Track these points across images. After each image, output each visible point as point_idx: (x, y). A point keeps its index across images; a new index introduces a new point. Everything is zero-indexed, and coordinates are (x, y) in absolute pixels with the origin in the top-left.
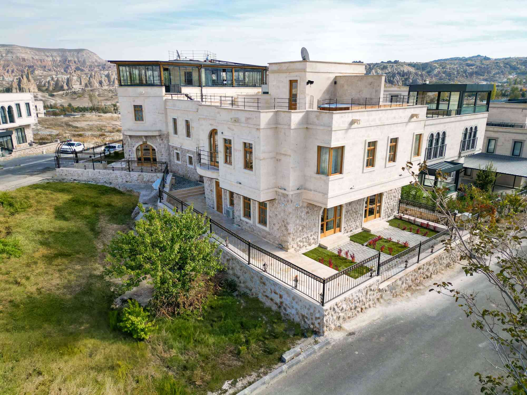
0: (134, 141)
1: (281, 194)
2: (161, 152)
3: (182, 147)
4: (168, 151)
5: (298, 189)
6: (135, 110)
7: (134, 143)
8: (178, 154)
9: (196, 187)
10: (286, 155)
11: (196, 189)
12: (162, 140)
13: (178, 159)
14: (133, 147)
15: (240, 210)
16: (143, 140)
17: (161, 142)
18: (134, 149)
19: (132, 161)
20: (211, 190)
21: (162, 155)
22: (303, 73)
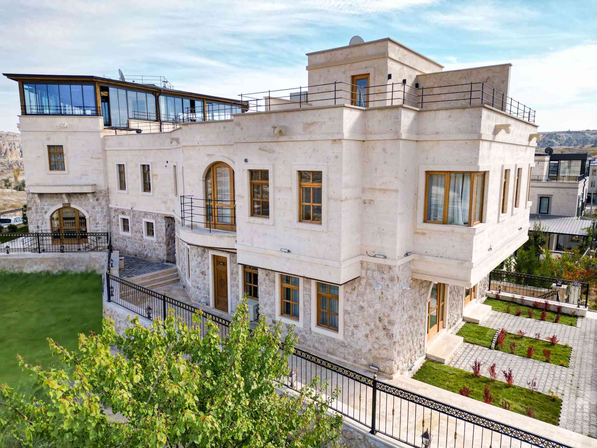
0: (46, 204)
1: (374, 267)
2: (95, 220)
3: (134, 209)
4: (107, 218)
5: (407, 255)
6: (50, 154)
7: (46, 207)
8: (125, 221)
9: (164, 271)
10: (385, 191)
11: (164, 273)
12: (97, 200)
13: (126, 228)
14: (46, 212)
15: (273, 304)
16: (63, 201)
17: (96, 203)
18: (47, 217)
19: (43, 235)
20: (203, 273)
21: (97, 224)
22: (381, 61)
